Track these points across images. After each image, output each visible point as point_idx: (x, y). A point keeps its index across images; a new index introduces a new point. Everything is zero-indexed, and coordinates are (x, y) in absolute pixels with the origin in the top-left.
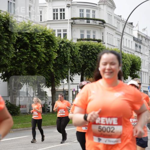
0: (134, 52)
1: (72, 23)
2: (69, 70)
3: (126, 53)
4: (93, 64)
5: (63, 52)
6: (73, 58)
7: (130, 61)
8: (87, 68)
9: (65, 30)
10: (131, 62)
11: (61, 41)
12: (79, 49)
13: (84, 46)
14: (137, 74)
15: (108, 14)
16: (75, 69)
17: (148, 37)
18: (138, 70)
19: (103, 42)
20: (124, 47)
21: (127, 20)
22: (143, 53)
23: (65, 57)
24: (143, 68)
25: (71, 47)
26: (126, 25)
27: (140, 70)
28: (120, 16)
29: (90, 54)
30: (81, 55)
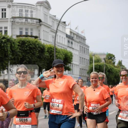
0: (66, 47)
1: (12, 21)
2: (8, 62)
3: (60, 48)
4: (30, 57)
5: (3, 46)
6: (13, 51)
8: (25, 61)
9: (6, 28)
10: (64, 56)
11: (2, 37)
12: (18, 44)
13: (23, 41)
14: (69, 67)
15: (44, 14)
16: (14, 61)
17: (79, 34)
18: (70, 63)
19: (39, 38)
20: (58, 43)
21: (61, 20)
22: (75, 48)
23: (5, 51)
24: (74, 61)
25: (11, 42)
26: (60, 24)
27: (72, 63)
28: (55, 16)
29: (28, 48)
30: (20, 49)
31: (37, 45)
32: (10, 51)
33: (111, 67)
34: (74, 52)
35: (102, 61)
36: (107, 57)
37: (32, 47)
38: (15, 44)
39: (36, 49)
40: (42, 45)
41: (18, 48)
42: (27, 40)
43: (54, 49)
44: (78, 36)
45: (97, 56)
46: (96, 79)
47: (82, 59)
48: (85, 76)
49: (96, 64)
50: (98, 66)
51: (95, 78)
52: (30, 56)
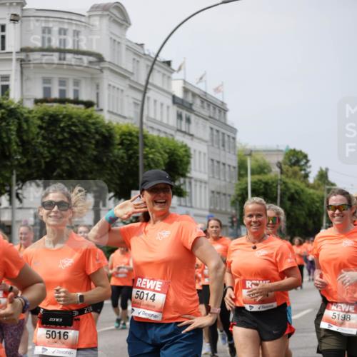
0: (173, 132)
1: (22, 60)
2: (12, 174)
3: (155, 134)
4: (73, 161)
6: (24, 144)
7: (163, 153)
8: (58, 171)
9: (5, 78)
10: (167, 155)
13: (51, 116)
14: (180, 186)
15: (111, 38)
16: (27, 171)
17: (208, 96)
18: (184, 176)
19: (98, 106)
20: (149, 119)
21: (157, 56)
22: (196, 135)
23: (3, 142)
24: (195, 170)
25: (18, 119)
26: (155, 67)
27: (188, 175)
28: (142, 45)
29: (66, 135)
30: (44, 138)
31: (92, 127)
32: (16, 143)
33: (298, 186)
34: (193, 145)
35: (273, 170)
36: (285, 158)
37: (78, 132)
38: (31, 124)
39: (87, 137)
40: (104, 126)
41: (38, 134)
42: (65, 113)
43: (138, 138)
44: (205, 100)
45: (258, 157)
46: (260, 219)
47: (216, 164)
48: (226, 211)
49: (257, 177)
50: (260, 185)
51: (259, 215)
52: (73, 158)
